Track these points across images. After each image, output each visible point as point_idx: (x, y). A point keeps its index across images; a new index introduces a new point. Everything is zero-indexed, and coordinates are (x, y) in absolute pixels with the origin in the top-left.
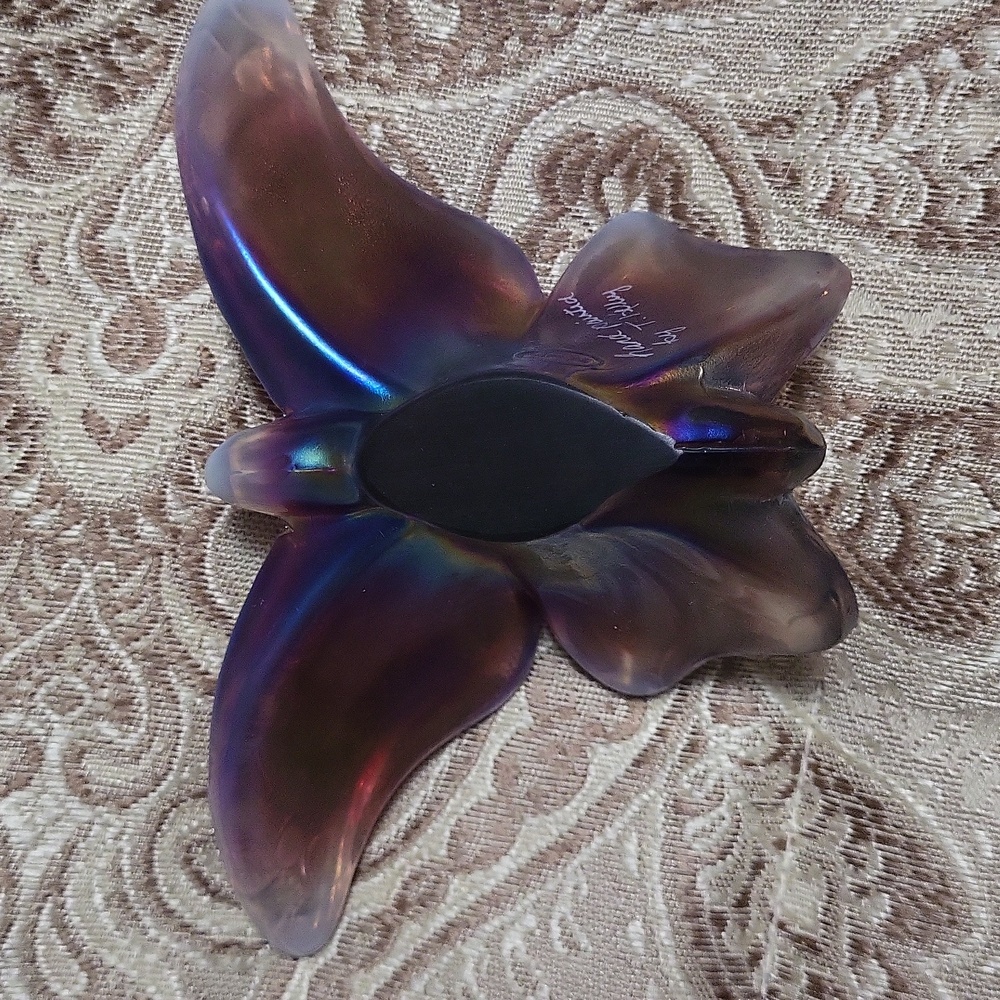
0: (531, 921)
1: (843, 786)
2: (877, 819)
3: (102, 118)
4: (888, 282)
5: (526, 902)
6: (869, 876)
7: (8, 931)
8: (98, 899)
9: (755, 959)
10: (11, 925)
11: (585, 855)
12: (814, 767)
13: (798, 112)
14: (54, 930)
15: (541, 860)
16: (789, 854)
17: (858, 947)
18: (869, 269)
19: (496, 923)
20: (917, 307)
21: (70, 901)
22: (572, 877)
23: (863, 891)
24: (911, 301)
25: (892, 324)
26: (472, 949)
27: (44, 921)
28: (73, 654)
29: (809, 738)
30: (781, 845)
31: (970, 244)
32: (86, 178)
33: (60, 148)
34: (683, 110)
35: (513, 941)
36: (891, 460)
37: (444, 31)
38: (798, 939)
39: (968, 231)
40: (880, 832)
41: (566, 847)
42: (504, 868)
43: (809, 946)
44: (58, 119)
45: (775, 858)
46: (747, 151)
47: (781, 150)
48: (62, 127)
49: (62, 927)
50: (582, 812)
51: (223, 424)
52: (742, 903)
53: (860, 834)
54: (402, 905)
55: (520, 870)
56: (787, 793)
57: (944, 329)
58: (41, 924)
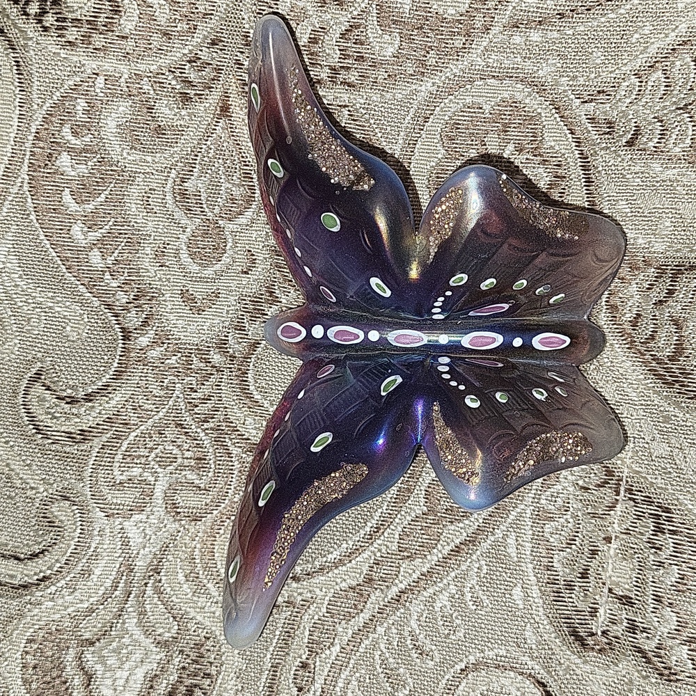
0: (453, 589)
1: (649, 501)
2: (669, 520)
3: (183, 112)
4: (671, 186)
5: (449, 578)
6: (663, 555)
7: (128, 597)
8: (181, 577)
9: (594, 612)
10: (130, 594)
11: (485, 545)
12: (629, 491)
14: (155, 596)
15: (457, 550)
16: (614, 545)
17: (658, 599)
18: (659, 179)
19: (431, 591)
20: (690, 200)
21: (164, 578)
22: (476, 563)
23: (661, 564)
24: (686, 197)
25: (674, 211)
26: (416, 607)
27: (149, 591)
28: (171, 433)
29: (625, 474)
30: (608, 540)
32: (176, 149)
33: (160, 131)
34: (540, 88)
35: (443, 600)
36: (671, 293)
38: (620, 598)
40: (671, 528)
41: (472, 541)
42: (434, 558)
43: (626, 601)
44: (157, 115)
45: (606, 548)
46: (581, 112)
47: (603, 110)
48: (159, 119)
49: (159, 592)
50: (481, 521)
51: (262, 295)
52: (584, 575)
53: (659, 530)
54: (369, 580)
55: (443, 558)
56: (612, 508)
58: (147, 592)
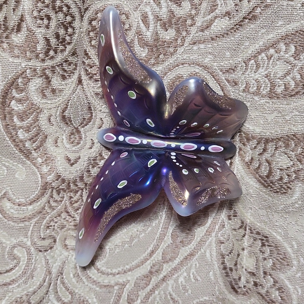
0: (185, 274)
1: (258, 233)
2: (267, 241)
3: (63, 83)
4: (262, 107)
5: (183, 269)
6: (266, 255)
7: (50, 285)
8: (72, 275)
9: (240, 279)
10: (51, 284)
11: (197, 256)
12: (250, 230)
13: (235, 67)
14: (61, 284)
15: (186, 258)
16: (245, 251)
17: (265, 273)
18: (257, 104)
19: (176, 275)
20: (270, 113)
21: (64, 276)
22: (194, 262)
23: (265, 259)
24: (268, 111)
25: (264, 117)
26: (171, 282)
27: (59, 281)
28: (64, 215)
29: (248, 223)
30: (243, 249)
31: (282, 97)
32: (60, 98)
33: (53, 91)
34: (205, 68)
35: (181, 279)
36: (265, 150)
37: (144, 55)
38: (250, 273)
39: (281, 94)
40: (268, 244)
41: (192, 255)
42: (177, 261)
43: (253, 274)
44: (53, 84)
45: (242, 253)
46: (223, 77)
47: (232, 76)
48: (54, 86)
49: (63, 283)
50: (195, 245)
51: (97, 156)
52: (236, 265)
53: (263, 245)
54: (151, 272)
55: (181, 261)
56: (244, 236)
57: (276, 118)
58: (58, 283)
